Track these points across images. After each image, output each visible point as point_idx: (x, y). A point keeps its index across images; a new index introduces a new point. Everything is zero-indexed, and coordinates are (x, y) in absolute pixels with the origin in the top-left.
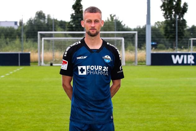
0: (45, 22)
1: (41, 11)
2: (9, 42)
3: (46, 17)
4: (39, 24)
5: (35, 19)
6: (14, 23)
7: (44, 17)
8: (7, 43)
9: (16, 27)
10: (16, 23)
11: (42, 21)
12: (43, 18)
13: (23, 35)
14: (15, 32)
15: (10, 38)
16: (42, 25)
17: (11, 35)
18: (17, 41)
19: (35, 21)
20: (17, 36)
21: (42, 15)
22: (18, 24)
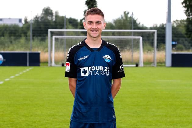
0: (52, 19)
1: (48, 7)
2: (13, 42)
3: (54, 14)
4: (46, 21)
5: (42, 16)
6: (18, 21)
7: (51, 14)
8: (11, 42)
9: (21, 25)
10: (20, 20)
11: (49, 18)
12: (50, 15)
13: (30, 33)
14: (20, 30)
15: (14, 36)
16: (49, 23)
17: (15, 33)
18: (23, 40)
19: (42, 18)
20: (23, 35)
21: (50, 11)
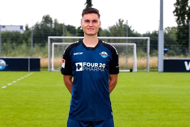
0: (51, 27)
1: (48, 15)
2: (15, 47)
3: (53, 22)
4: (46, 28)
5: (42, 23)
6: (19, 28)
7: (51, 21)
8: (13, 48)
9: (22, 32)
10: (21, 27)
11: (49, 25)
12: (50, 23)
13: (31, 40)
14: (21, 36)
15: (16, 43)
16: (49, 30)
17: (16, 40)
18: (24, 46)
19: (42, 25)
20: (24, 41)
21: (49, 19)
22: (24, 29)
